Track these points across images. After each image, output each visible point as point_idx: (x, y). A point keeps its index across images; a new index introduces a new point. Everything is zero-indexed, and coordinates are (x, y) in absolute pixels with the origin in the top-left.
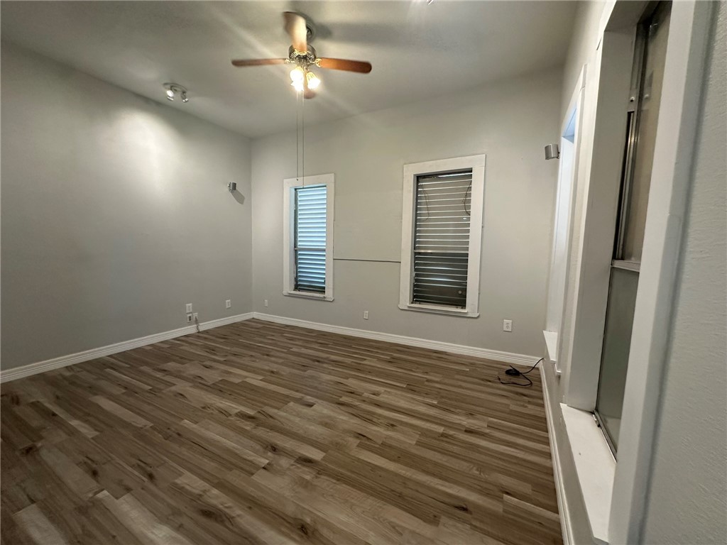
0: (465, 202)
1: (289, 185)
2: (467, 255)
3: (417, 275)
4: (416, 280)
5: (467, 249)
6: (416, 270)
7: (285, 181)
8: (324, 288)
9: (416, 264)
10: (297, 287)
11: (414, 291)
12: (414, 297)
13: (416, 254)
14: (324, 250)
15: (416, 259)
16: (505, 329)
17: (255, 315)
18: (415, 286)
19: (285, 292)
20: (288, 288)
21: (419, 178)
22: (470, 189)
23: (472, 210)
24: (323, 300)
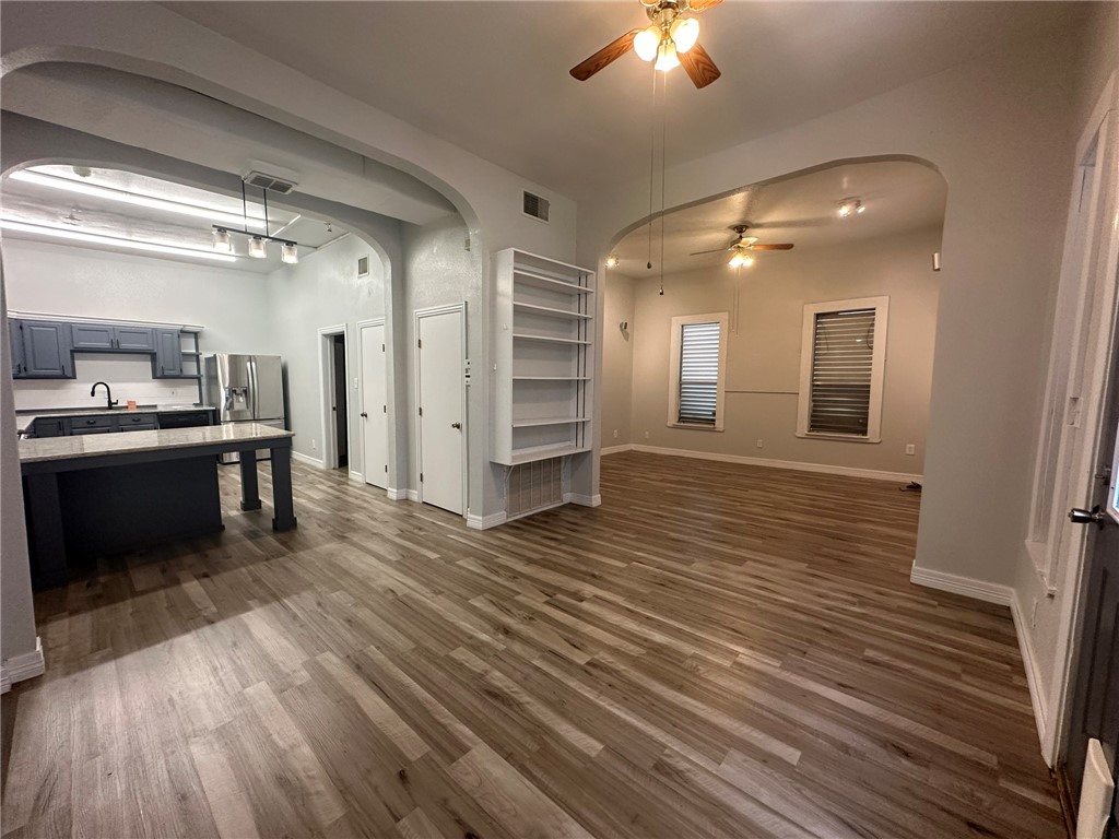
0: (867, 337)
1: (676, 322)
2: (869, 386)
3: (814, 406)
4: (814, 411)
5: (869, 381)
6: (814, 401)
7: (673, 319)
8: (714, 420)
9: (814, 396)
10: (681, 419)
11: (812, 421)
12: (812, 426)
13: (814, 385)
14: (715, 384)
15: (814, 391)
16: (908, 452)
17: (633, 447)
18: (812, 416)
19: (669, 424)
20: (672, 420)
21: (818, 316)
22: (873, 325)
23: (875, 345)
24: (713, 430)
